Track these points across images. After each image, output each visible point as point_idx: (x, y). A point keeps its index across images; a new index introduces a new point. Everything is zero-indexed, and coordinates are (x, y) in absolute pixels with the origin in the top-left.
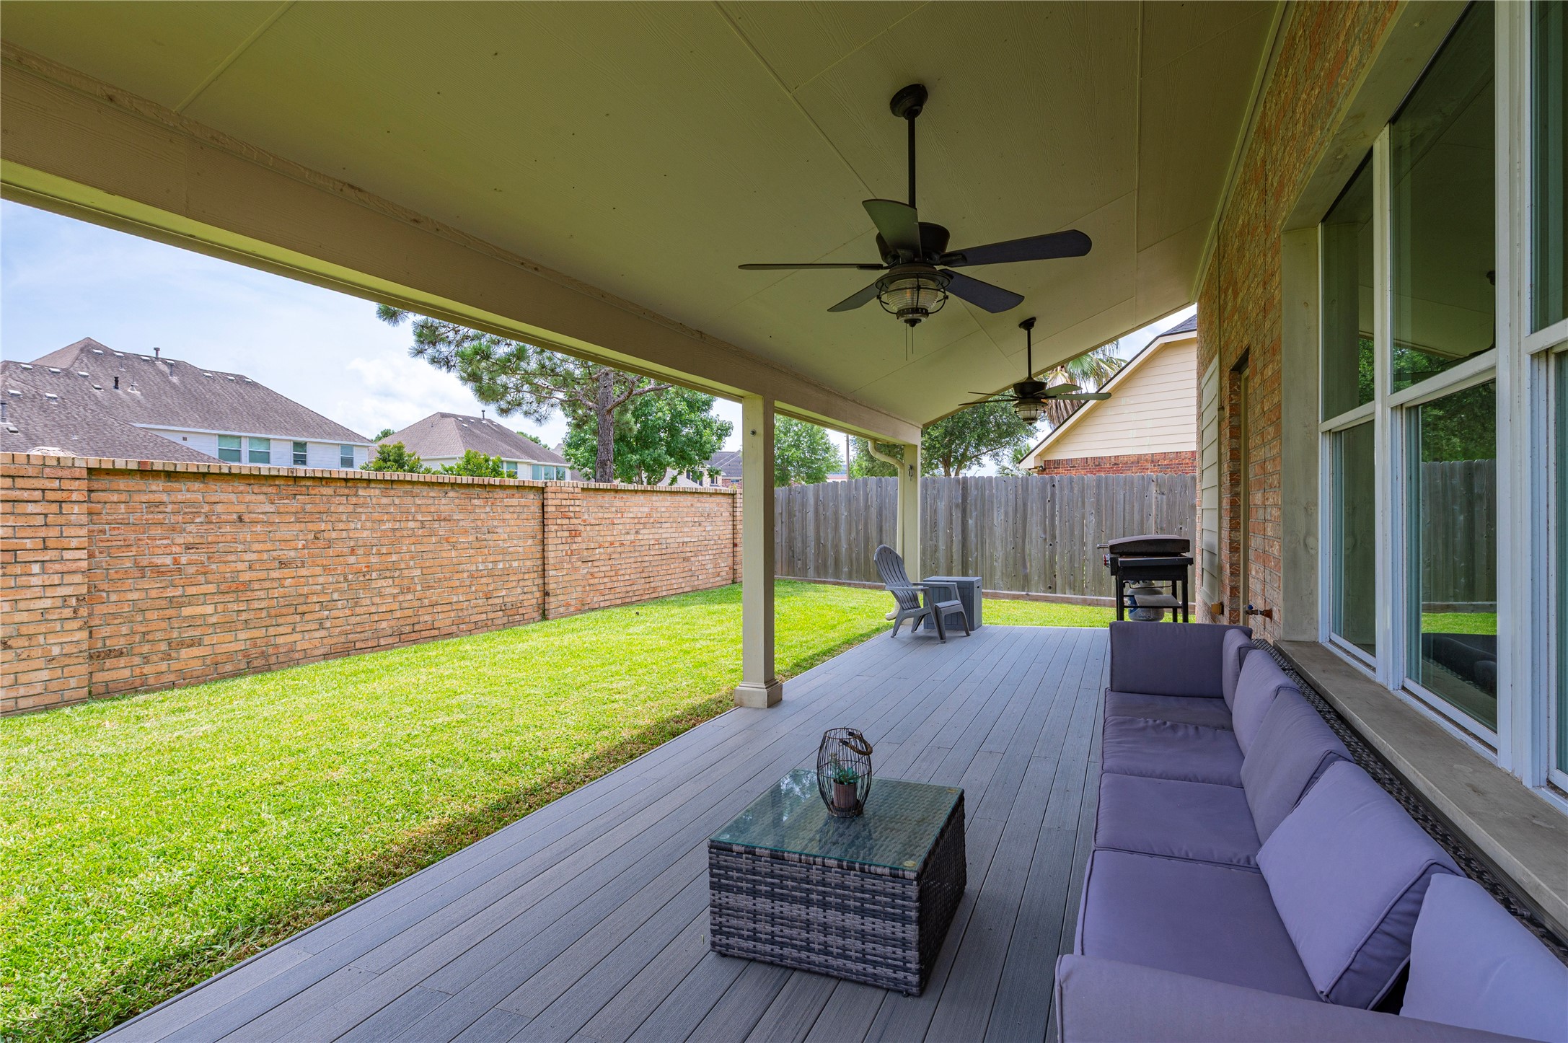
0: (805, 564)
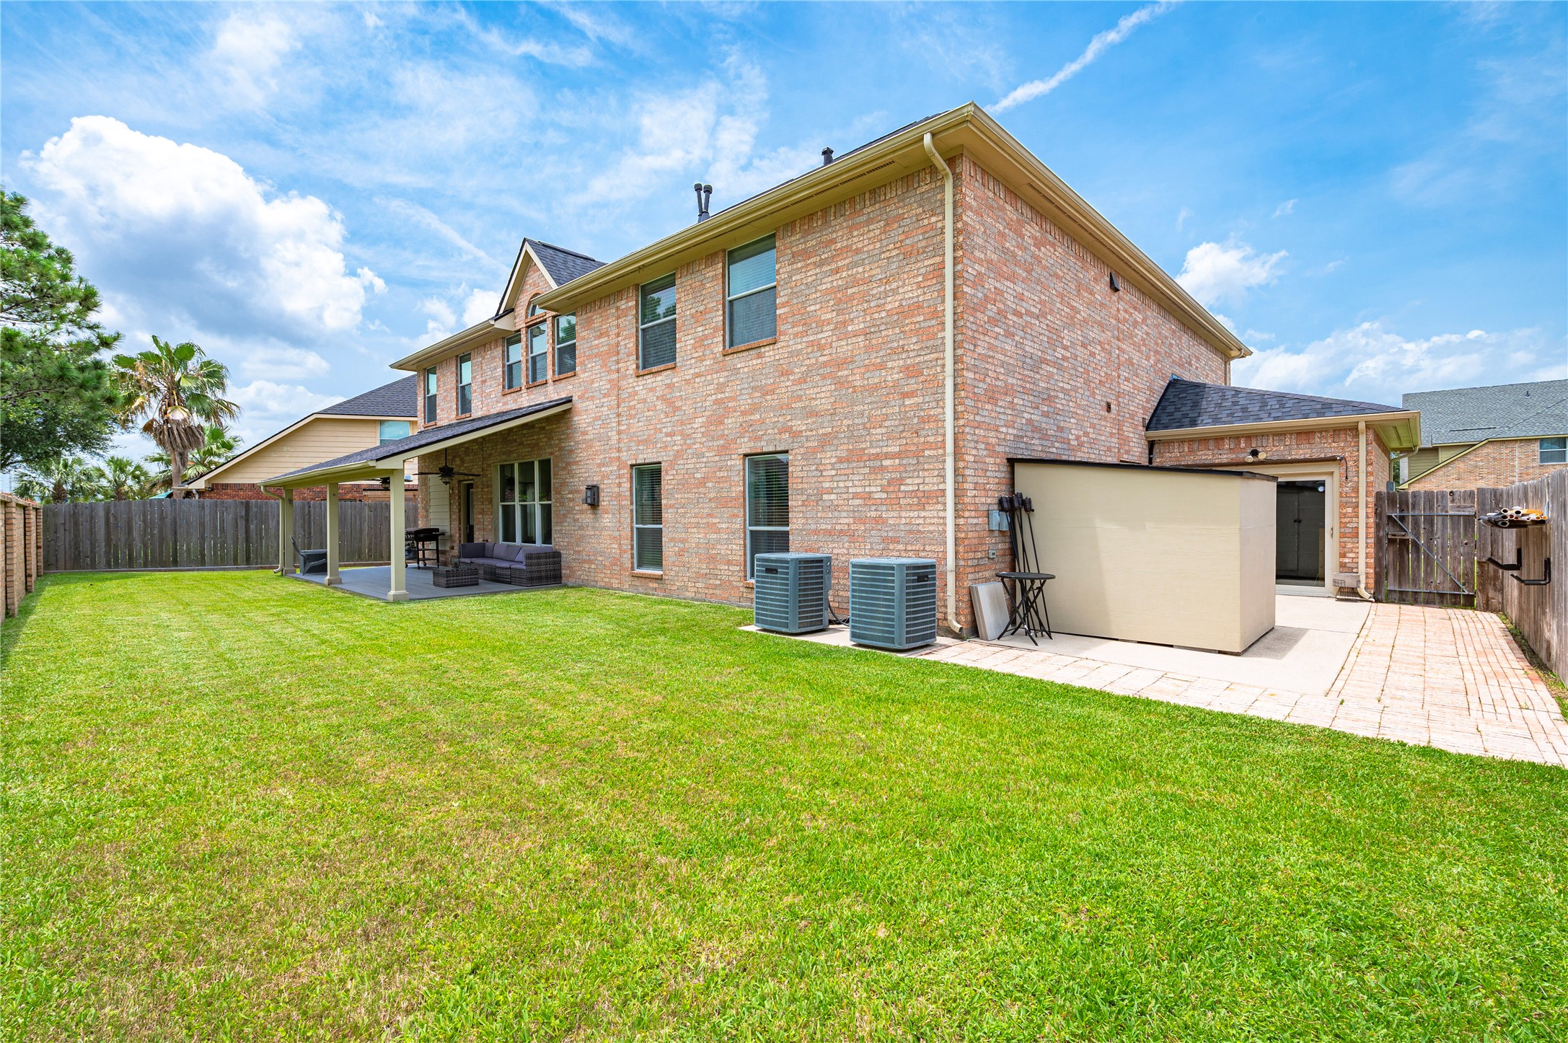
0: (93, 560)
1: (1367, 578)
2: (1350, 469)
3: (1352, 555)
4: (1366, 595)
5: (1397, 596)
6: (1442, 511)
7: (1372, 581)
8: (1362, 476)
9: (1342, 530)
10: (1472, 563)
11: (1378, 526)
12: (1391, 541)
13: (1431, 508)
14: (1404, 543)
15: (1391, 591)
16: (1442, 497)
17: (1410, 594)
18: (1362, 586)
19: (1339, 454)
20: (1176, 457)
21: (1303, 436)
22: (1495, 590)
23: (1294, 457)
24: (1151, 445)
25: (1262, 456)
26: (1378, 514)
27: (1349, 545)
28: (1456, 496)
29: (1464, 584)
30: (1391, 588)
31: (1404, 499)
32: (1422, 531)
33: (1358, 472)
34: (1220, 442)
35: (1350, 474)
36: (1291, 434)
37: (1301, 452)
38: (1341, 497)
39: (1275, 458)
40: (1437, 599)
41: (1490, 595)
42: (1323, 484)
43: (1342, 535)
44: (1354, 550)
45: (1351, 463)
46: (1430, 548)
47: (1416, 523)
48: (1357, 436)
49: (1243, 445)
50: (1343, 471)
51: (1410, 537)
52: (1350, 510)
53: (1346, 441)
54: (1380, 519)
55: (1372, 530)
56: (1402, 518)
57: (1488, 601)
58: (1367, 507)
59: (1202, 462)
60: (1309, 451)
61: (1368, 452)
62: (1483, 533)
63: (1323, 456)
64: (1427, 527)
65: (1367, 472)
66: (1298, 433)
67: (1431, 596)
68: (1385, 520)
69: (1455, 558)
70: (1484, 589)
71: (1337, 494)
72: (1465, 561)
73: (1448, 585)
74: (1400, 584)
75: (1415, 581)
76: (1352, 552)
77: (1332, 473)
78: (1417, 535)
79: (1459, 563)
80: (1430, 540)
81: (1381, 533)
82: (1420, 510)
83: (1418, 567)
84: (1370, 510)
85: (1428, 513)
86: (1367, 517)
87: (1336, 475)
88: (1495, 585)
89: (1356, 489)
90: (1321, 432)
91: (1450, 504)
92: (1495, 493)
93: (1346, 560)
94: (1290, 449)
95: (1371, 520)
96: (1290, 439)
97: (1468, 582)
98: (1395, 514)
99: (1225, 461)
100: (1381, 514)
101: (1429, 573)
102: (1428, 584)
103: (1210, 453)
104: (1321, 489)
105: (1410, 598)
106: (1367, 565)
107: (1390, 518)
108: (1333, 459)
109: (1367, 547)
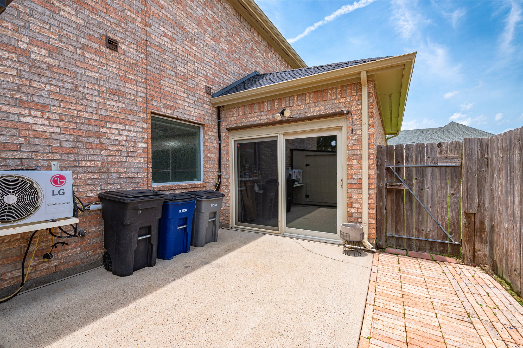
1: (369, 228)
2: (355, 122)
3: (357, 205)
4: (369, 246)
5: (394, 241)
6: (431, 162)
7: (374, 231)
8: (365, 127)
9: (350, 181)
10: (459, 213)
11: (379, 177)
12: (389, 191)
13: (422, 160)
14: (399, 192)
15: (390, 237)
16: (432, 149)
17: (405, 241)
18: (366, 236)
19: (346, 109)
20: (235, 120)
21: (319, 94)
22: (482, 242)
23: (312, 114)
24: (219, 110)
25: (287, 114)
26: (379, 166)
27: (355, 196)
28: (444, 148)
29: (451, 234)
30: (389, 234)
31: (399, 152)
32: (414, 181)
33: (361, 124)
34: (262, 105)
35: (355, 127)
36: (310, 93)
37: (317, 109)
38: (348, 149)
39: (299, 116)
40: (428, 247)
41: (476, 248)
42: (334, 138)
43: (350, 186)
44: (359, 201)
45: (355, 117)
46: (421, 198)
47: (409, 174)
48: (360, 90)
49: (276, 106)
50: (349, 125)
51: (405, 187)
52: (355, 162)
53: (351, 96)
54: (381, 171)
55: (374, 181)
56: (398, 170)
57: (474, 252)
58: (369, 159)
59: (250, 123)
60: (323, 108)
61: (369, 104)
62: (470, 184)
63: (333, 111)
64: (419, 178)
65: (369, 125)
66: (315, 92)
67: (423, 243)
68: (384, 171)
69: (443, 208)
70: (470, 240)
71: (345, 147)
72: (452, 211)
73: (437, 233)
74: (397, 231)
75: (409, 231)
76: (357, 202)
77: (340, 128)
78: (411, 185)
79: (447, 212)
80: (421, 189)
81: (381, 184)
82: (412, 162)
83: (412, 214)
84: (371, 162)
85: (419, 165)
86: (369, 169)
87: (344, 129)
88: (481, 237)
89: (360, 142)
90: (331, 89)
91: (438, 156)
92: (481, 143)
93: (353, 210)
94: (310, 107)
95: (373, 172)
96: (309, 97)
97: (455, 231)
98: (393, 166)
99: (265, 121)
100: (381, 165)
101: (420, 222)
102: (420, 232)
103: (255, 115)
104: (333, 143)
105: (405, 245)
106: (370, 217)
107: (388, 169)
108: (341, 114)
109: (369, 198)
